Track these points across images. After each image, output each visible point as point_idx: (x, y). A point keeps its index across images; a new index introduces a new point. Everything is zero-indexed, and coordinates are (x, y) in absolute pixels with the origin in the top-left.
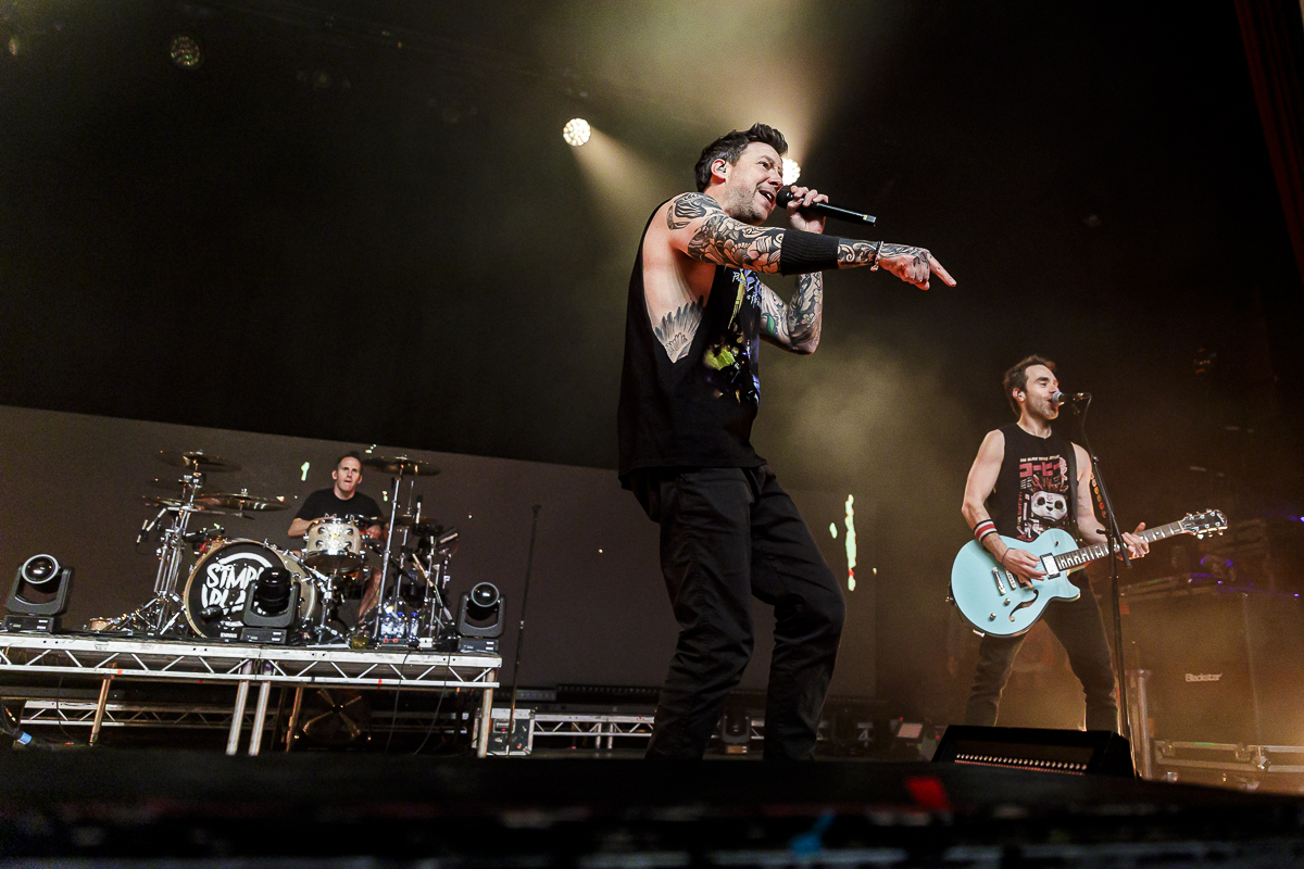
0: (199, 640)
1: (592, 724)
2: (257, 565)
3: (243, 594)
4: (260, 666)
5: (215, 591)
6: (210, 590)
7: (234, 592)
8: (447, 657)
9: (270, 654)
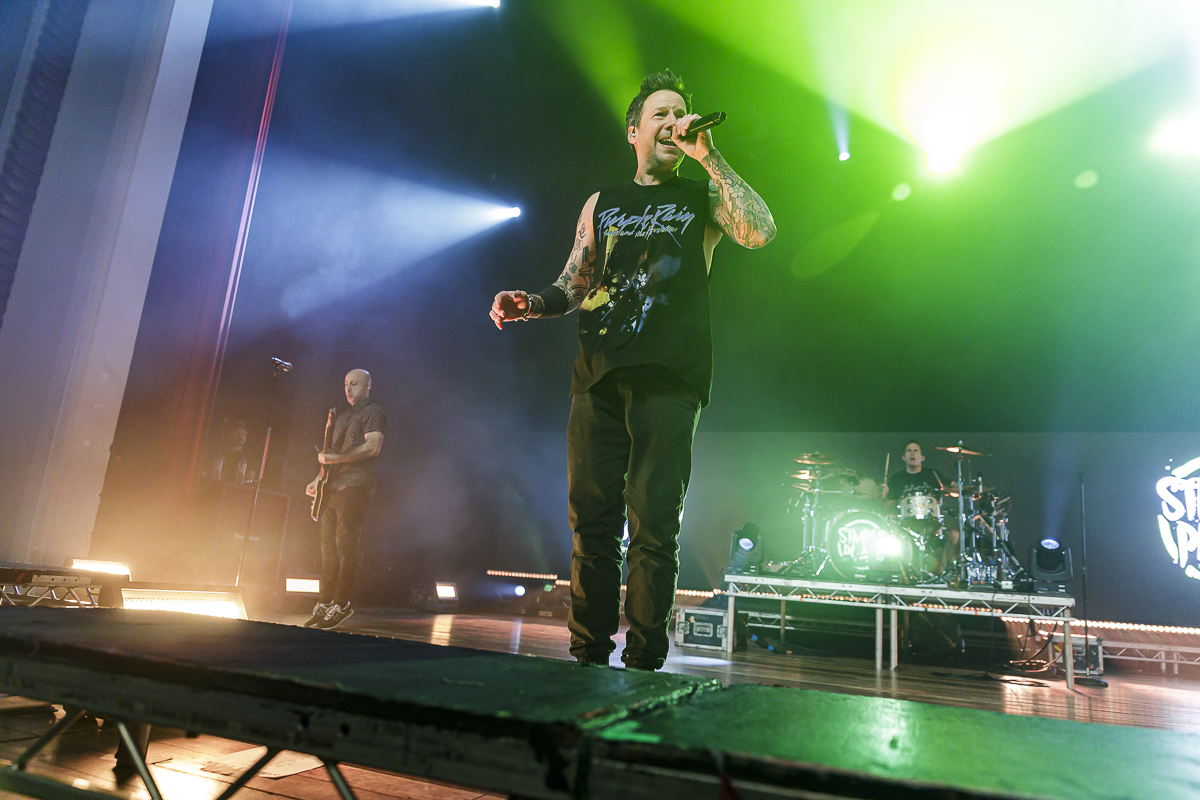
1: (1156, 652)
4: (888, 598)
5: (846, 546)
8: (1027, 597)
9: (894, 591)
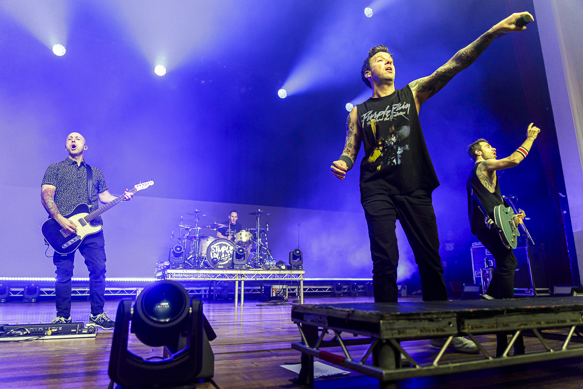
0: (213, 269)
2: (226, 246)
3: (223, 254)
5: (215, 254)
6: (213, 253)
7: (220, 254)
9: (243, 272)
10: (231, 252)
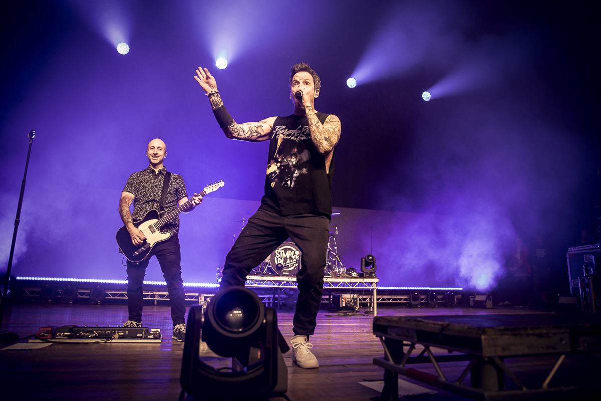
5: (279, 259)
7: (285, 259)
10: (297, 258)
